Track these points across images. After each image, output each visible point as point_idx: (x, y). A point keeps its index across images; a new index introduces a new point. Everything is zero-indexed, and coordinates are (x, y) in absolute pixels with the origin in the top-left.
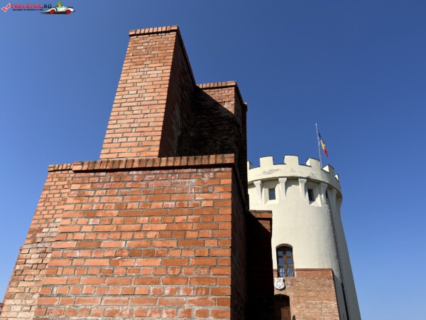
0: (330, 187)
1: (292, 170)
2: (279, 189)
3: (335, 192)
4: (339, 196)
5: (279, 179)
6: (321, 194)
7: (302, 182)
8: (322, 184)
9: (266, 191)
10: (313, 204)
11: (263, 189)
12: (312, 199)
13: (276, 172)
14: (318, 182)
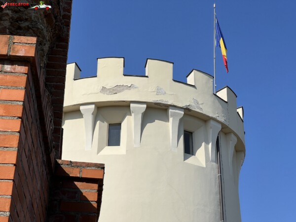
0: (225, 131)
1: (159, 91)
2: (129, 125)
3: (233, 141)
4: (240, 149)
5: (132, 105)
6: (207, 143)
7: (174, 115)
8: (212, 123)
9: (102, 127)
10: (191, 160)
11: (98, 123)
12: (189, 150)
13: (126, 91)
14: (205, 119)
